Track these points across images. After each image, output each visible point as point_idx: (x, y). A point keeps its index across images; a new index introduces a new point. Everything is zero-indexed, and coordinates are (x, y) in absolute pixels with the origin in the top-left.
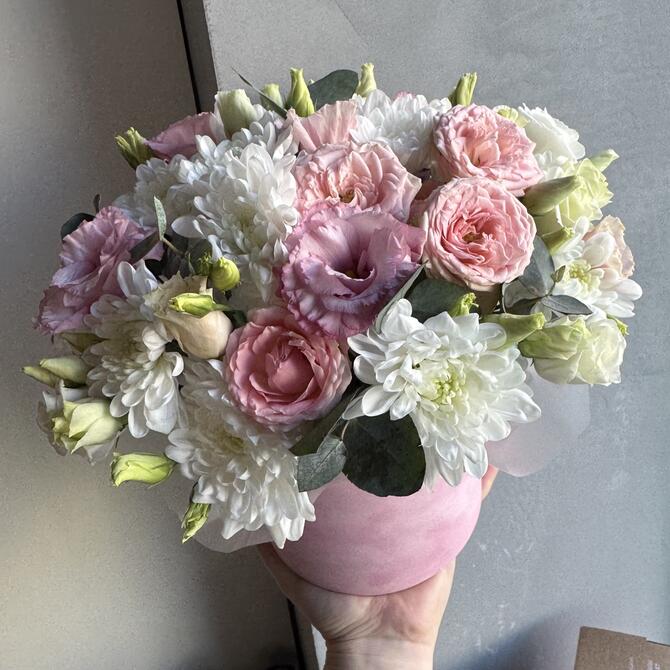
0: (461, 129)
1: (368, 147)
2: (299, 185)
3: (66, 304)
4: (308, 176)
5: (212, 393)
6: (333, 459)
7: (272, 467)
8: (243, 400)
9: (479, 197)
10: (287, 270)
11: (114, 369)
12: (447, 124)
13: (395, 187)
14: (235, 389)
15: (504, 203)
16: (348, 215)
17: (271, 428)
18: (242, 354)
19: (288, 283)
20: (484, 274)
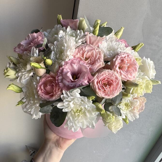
0: (121, 59)
1: (98, 51)
2: (78, 51)
3: (21, 48)
4: (81, 50)
5: (34, 83)
6: (49, 110)
7: (37, 104)
8: (38, 88)
9: (112, 77)
10: (61, 69)
11: (21, 67)
12: (119, 56)
13: (97, 64)
14: (38, 85)
15: (117, 81)
16: (82, 64)
17: (40, 97)
18: (43, 80)
19: (59, 71)
20: (102, 94)
